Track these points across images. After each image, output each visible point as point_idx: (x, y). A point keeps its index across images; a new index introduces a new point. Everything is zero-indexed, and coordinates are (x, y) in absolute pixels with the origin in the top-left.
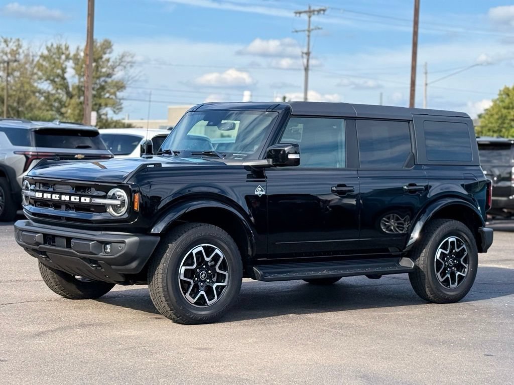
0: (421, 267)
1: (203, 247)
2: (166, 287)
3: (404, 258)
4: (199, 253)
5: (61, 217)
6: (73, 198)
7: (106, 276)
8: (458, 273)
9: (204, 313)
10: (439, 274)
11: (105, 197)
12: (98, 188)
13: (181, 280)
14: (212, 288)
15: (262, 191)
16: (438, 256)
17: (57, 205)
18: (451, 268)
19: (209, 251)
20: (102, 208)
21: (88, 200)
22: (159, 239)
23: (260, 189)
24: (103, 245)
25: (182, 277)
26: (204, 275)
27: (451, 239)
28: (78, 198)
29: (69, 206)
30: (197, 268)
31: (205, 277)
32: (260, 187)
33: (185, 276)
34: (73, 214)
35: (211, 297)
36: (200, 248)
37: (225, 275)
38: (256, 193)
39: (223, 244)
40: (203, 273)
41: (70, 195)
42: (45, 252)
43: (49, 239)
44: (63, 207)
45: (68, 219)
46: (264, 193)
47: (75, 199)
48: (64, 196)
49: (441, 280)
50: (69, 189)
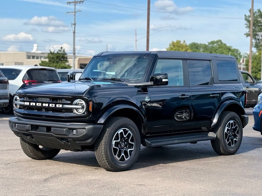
0: (218, 136)
1: (123, 129)
2: (106, 152)
3: (210, 132)
4: (121, 133)
5: (42, 115)
6: (51, 105)
7: (70, 147)
8: (235, 139)
9: (124, 165)
10: (226, 140)
11: (71, 104)
12: (67, 99)
13: (113, 148)
14: (127, 152)
15: (148, 99)
16: (226, 131)
17: (40, 109)
18: (231, 137)
19: (125, 132)
20: (71, 110)
21: (61, 106)
22: (102, 126)
23: (147, 98)
24: (71, 131)
25: (114, 147)
26: (123, 145)
27: (231, 122)
28: (54, 105)
29: (48, 109)
30: (120, 141)
31: (123, 146)
32: (147, 97)
33: (115, 146)
34: (51, 113)
35: (127, 156)
36: (121, 131)
37: (133, 144)
38: (146, 100)
39: (132, 128)
40: (123, 144)
41: (49, 103)
42: (32, 135)
43: (35, 127)
44: (44, 110)
45: (46, 116)
46: (149, 100)
47: (52, 105)
48: (45, 104)
49: (228, 143)
50: (48, 100)
